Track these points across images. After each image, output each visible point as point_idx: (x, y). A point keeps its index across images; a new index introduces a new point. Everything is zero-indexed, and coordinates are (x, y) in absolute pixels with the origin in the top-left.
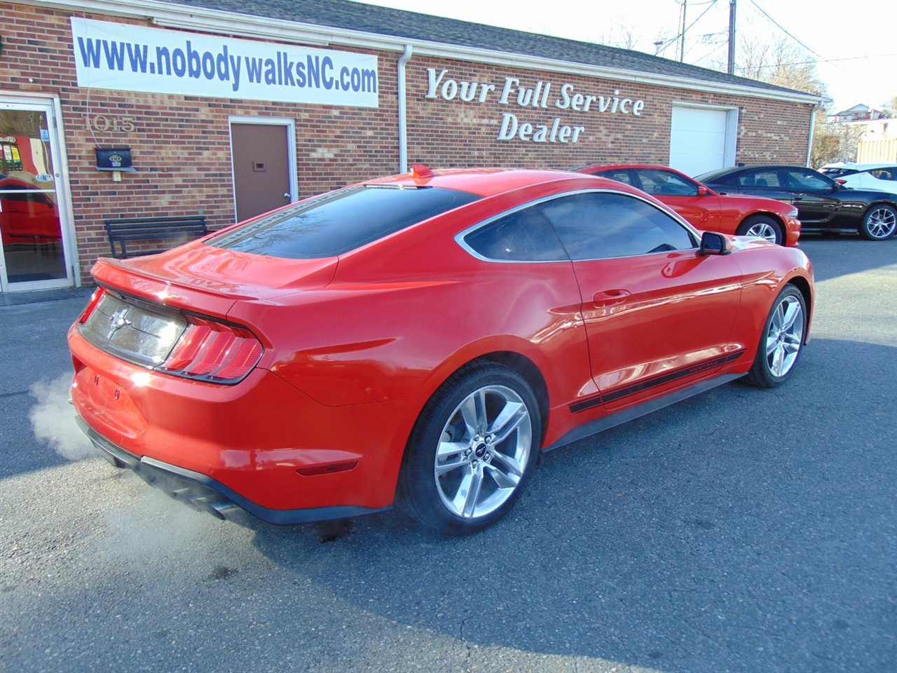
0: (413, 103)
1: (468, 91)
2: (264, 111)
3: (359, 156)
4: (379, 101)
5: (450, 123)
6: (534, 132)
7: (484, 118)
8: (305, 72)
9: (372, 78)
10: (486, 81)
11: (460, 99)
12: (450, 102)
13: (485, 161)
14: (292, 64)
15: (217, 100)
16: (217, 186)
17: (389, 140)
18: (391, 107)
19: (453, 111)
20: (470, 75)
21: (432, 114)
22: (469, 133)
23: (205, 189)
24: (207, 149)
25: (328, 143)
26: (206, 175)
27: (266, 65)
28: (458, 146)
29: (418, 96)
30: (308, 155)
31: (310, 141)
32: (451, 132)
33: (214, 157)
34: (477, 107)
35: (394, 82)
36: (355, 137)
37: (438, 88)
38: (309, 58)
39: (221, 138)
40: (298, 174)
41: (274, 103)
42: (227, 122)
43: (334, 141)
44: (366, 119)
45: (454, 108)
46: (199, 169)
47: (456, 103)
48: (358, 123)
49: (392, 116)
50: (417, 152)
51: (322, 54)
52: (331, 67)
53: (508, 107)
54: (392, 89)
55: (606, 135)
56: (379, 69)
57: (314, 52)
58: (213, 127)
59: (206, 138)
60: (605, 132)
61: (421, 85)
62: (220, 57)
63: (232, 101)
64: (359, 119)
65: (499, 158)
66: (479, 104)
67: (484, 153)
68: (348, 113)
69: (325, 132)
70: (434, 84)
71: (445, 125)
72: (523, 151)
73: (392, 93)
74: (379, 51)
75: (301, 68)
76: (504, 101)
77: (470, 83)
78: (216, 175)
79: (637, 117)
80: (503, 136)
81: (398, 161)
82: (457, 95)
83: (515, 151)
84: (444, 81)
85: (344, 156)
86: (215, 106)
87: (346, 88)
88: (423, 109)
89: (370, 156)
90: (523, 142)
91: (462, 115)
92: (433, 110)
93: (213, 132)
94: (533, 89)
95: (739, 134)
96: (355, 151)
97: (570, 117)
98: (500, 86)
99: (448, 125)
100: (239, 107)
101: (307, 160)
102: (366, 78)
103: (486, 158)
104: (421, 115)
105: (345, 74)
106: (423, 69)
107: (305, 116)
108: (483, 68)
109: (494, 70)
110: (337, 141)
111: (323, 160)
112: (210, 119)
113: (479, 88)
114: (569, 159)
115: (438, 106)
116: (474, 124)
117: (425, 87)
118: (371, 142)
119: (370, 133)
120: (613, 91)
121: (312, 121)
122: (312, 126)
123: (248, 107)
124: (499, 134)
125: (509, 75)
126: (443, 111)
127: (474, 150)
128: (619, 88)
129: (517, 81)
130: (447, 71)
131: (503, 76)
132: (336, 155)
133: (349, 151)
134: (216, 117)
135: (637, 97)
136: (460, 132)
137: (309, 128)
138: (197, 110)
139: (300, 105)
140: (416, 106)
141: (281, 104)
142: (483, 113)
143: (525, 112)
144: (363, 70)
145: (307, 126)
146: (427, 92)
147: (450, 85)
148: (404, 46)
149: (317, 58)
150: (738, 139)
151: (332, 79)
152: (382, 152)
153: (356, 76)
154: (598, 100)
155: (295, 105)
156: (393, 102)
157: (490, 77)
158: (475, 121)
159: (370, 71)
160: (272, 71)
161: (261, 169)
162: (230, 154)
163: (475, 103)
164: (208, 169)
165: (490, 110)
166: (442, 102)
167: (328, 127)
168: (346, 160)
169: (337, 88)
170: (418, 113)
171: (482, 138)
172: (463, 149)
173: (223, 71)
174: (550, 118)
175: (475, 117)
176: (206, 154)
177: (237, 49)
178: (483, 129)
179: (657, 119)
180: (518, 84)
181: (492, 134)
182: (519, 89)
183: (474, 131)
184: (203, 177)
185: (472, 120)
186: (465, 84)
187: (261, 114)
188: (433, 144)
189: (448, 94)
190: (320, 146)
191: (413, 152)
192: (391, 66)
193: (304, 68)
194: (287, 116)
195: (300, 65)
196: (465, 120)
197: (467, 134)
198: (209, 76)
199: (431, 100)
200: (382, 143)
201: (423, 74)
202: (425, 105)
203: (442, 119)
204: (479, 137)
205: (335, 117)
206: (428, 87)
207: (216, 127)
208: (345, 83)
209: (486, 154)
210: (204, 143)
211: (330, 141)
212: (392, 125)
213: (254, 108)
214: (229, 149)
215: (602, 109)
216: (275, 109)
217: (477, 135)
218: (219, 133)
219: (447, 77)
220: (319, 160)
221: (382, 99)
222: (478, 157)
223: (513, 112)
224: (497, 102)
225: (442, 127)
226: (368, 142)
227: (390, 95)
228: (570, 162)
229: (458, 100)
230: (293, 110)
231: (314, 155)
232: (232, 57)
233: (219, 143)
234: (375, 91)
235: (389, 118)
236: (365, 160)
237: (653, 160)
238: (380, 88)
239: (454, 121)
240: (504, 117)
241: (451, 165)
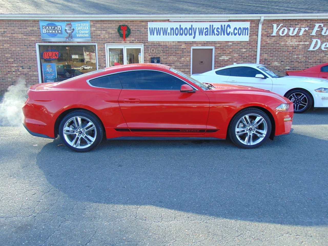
0: (264, 38)
1: (292, 32)
2: (203, 44)
3: (239, 58)
4: (249, 38)
5: (283, 45)
7: (301, 42)
8: (220, 30)
9: (247, 30)
10: (304, 27)
11: (289, 35)
12: (284, 36)
13: (300, 60)
14: (215, 28)
15: (188, 42)
16: (185, 69)
17: (253, 52)
18: (254, 40)
19: (285, 40)
20: (295, 25)
22: (292, 48)
23: (181, 69)
24: (183, 57)
25: (226, 54)
26: (182, 65)
27: (205, 29)
28: (286, 54)
29: (268, 35)
30: (219, 58)
31: (219, 54)
32: (283, 48)
33: (185, 60)
35: (257, 31)
36: (238, 52)
37: (277, 32)
38: (222, 26)
39: (188, 54)
40: (214, 65)
41: (207, 42)
42: (190, 49)
43: (229, 54)
44: (243, 45)
46: (180, 63)
47: (286, 37)
48: (239, 47)
49: (255, 44)
50: (265, 57)
51: (226, 24)
52: (230, 28)
53: (316, 36)
54: (256, 33)
56: (250, 27)
57: (223, 24)
58: (185, 50)
59: (183, 54)
61: (269, 31)
62: (190, 29)
63: (192, 42)
64: (240, 45)
65: (308, 58)
66: (299, 36)
67: (300, 56)
68: (236, 44)
69: (226, 50)
70: (275, 30)
72: (323, 55)
73: (255, 35)
74: (251, 20)
75: (218, 30)
76: (314, 34)
77: (295, 28)
78: (185, 65)
80: (311, 49)
81: (256, 60)
82: (287, 33)
83: (319, 55)
84: (281, 28)
85: (233, 58)
86: (187, 44)
87: (235, 35)
88: (270, 40)
89: (243, 58)
90: (324, 51)
91: (289, 41)
92: (275, 40)
93: (186, 52)
96: (237, 57)
98: (312, 27)
99: (282, 46)
100: (195, 44)
101: (218, 60)
102: (244, 30)
103: (301, 58)
104: (268, 42)
105: (235, 30)
106: (271, 25)
107: (219, 45)
108: (303, 21)
109: (309, 22)
110: (230, 54)
111: (224, 60)
112: (185, 48)
113: (300, 29)
115: (277, 38)
116: (295, 45)
117: (271, 32)
118: (244, 54)
119: (244, 50)
121: (221, 47)
122: (221, 49)
123: (198, 44)
124: (309, 48)
125: (318, 23)
126: (280, 40)
127: (295, 55)
129: (322, 25)
130: (282, 24)
131: (314, 24)
132: (229, 58)
133: (235, 57)
134: (187, 47)
136: (288, 48)
137: (220, 49)
138: (181, 45)
139: (217, 42)
140: (266, 39)
141: (210, 42)
142: (301, 40)
143: (326, 38)
144: (243, 28)
145: (219, 49)
146: (272, 33)
147: (284, 30)
148: (261, 17)
149: (225, 26)
151: (230, 32)
152: (249, 57)
153: (240, 30)
155: (215, 42)
156: (255, 38)
157: (307, 24)
158: (296, 43)
159: (246, 28)
160: (207, 31)
161: (202, 63)
162: (190, 59)
163: (297, 36)
164: (183, 63)
165: (305, 38)
166: (279, 37)
167: (227, 49)
168: (233, 60)
169: (232, 35)
170: (267, 42)
171: (300, 50)
172: (289, 55)
173: (190, 33)
175: (296, 42)
176: (183, 59)
177: (196, 25)
178: (300, 46)
180: (322, 26)
181: (305, 48)
182: (323, 28)
183: (295, 48)
184: (181, 66)
185: (294, 43)
186: (292, 29)
187: (202, 45)
188: (273, 53)
189: (283, 33)
190: (223, 55)
191: (264, 57)
192: (256, 25)
193: (219, 29)
194: (211, 46)
195: (218, 28)
196: (291, 43)
197: (291, 49)
198: (186, 35)
199: (274, 36)
200: (249, 53)
201: (271, 26)
203: (279, 43)
204: (298, 50)
205: (230, 45)
206: (273, 32)
207: (187, 50)
208: (235, 33)
209: (301, 56)
210: (182, 55)
211: (227, 54)
212: (255, 47)
213: (200, 44)
214: (190, 57)
216: (207, 44)
217: (297, 49)
218: (187, 52)
219: (282, 27)
220: (222, 60)
221: (250, 38)
222: (296, 58)
223: (318, 38)
224: (309, 35)
225: (279, 47)
226: (243, 54)
227: (254, 36)
229: (288, 36)
230: (214, 44)
231: (221, 58)
232: (194, 28)
233: (187, 55)
234: (248, 35)
235: (253, 44)
236: (241, 60)
238: (250, 33)
239: (285, 44)
240: (313, 41)
241: (281, 61)
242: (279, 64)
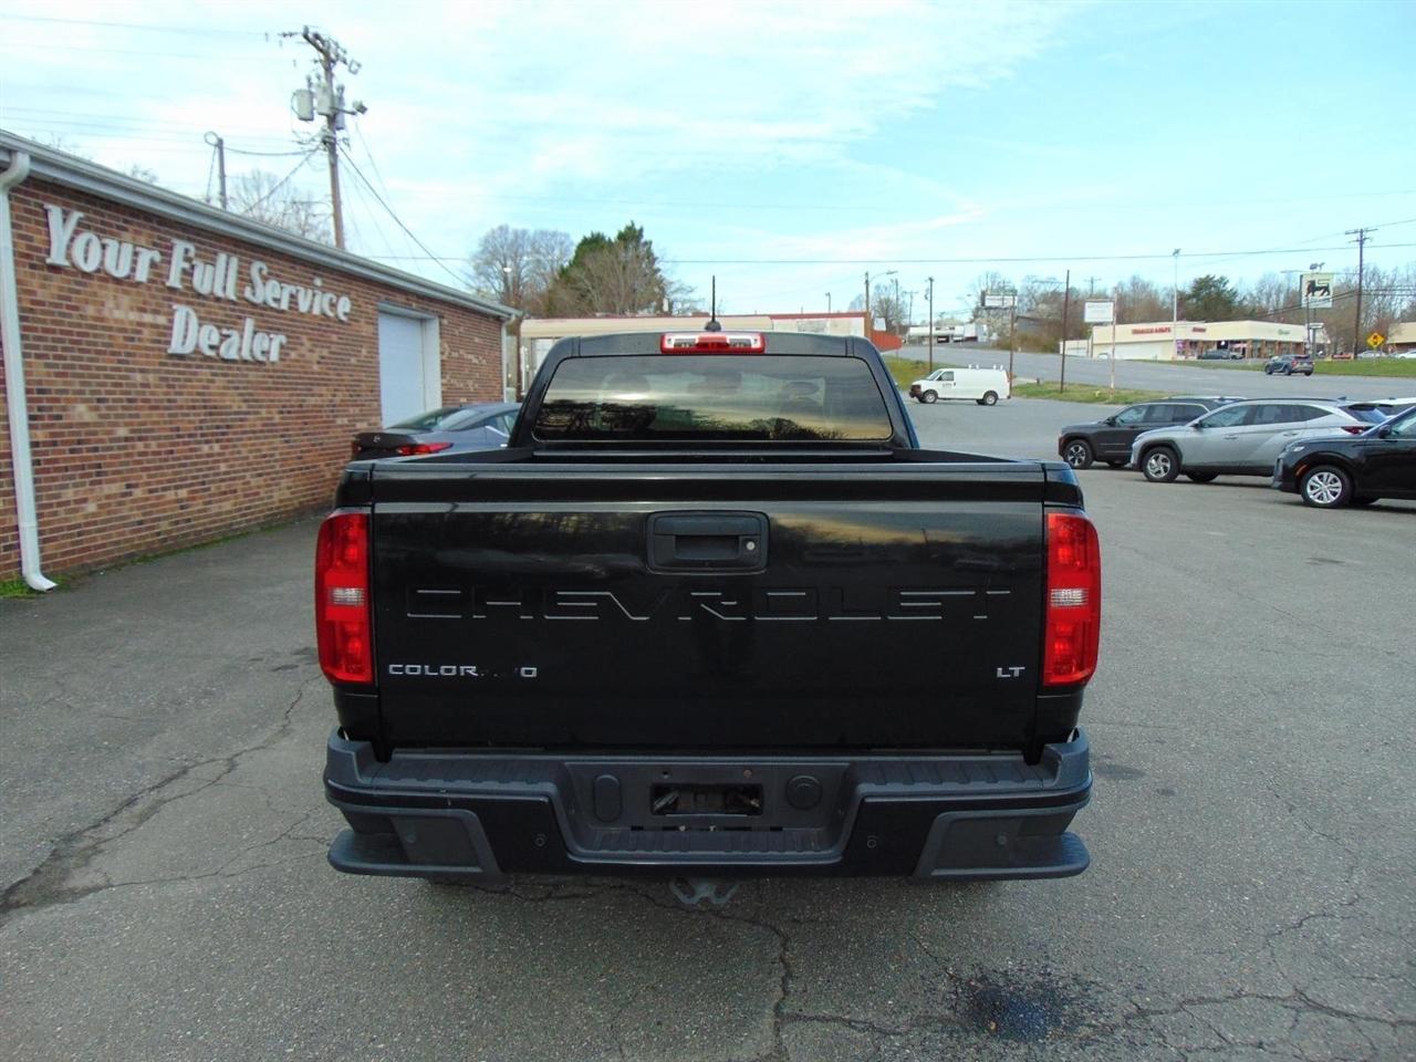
1: (117, 259)
5: (92, 318)
6: (221, 341)
7: (145, 311)
10: (143, 243)
11: (106, 272)
12: (89, 276)
13: (153, 393)
19: (95, 294)
20: (119, 227)
21: (60, 297)
22: (125, 339)
28: (109, 362)
29: (33, 258)
32: (95, 336)
34: (134, 290)
37: (67, 246)
45: (96, 289)
47: (100, 279)
55: (311, 351)
60: (308, 344)
61: (36, 236)
65: (173, 387)
66: (138, 284)
67: (151, 378)
70: (59, 238)
71: (84, 322)
72: (206, 374)
76: (174, 280)
77: (120, 243)
79: (341, 322)
80: (176, 346)
82: (99, 263)
83: (196, 373)
84: (76, 233)
88: (43, 286)
90: (207, 359)
91: (110, 304)
92: (61, 289)
94: (214, 265)
95: (442, 353)
97: (267, 317)
98: (167, 253)
99: (89, 322)
104: (39, 298)
106: (35, 205)
108: (139, 216)
109: (156, 224)
113: (135, 254)
114: (269, 389)
115: (69, 282)
116: (131, 323)
117: (43, 241)
120: (312, 279)
124: (169, 343)
125: (179, 237)
126: (78, 292)
127: (133, 370)
128: (321, 276)
129: (191, 248)
130: (79, 215)
131: (168, 237)
135: (341, 292)
136: (110, 337)
140: (29, 279)
142: (144, 302)
143: (205, 305)
146: (48, 252)
147: (88, 243)
148: (11, 152)
150: (442, 361)
154: (298, 291)
157: (151, 236)
158: (134, 316)
163: (131, 281)
165: (153, 296)
166: (76, 274)
170: (35, 293)
171: (146, 348)
172: (117, 369)
174: (240, 318)
175: (132, 309)
178: (146, 333)
179: (366, 330)
180: (192, 254)
181: (160, 342)
182: (195, 263)
183: (133, 333)
185: (126, 314)
186: (112, 244)
188: (64, 358)
189: (86, 260)
191: (35, 374)
196: (118, 314)
197: (121, 341)
199: (55, 269)
201: (36, 214)
202: (45, 278)
203: (76, 308)
204: (141, 348)
206: (49, 243)
209: (154, 379)
215: (303, 307)
217: (137, 343)
219: (81, 226)
222: (141, 385)
223: (189, 303)
224: (163, 283)
225: (79, 325)
228: (270, 395)
229: (103, 274)
237: (364, 391)
239: (97, 315)
240: (175, 310)
241: (99, 400)
242: (94, 414)
